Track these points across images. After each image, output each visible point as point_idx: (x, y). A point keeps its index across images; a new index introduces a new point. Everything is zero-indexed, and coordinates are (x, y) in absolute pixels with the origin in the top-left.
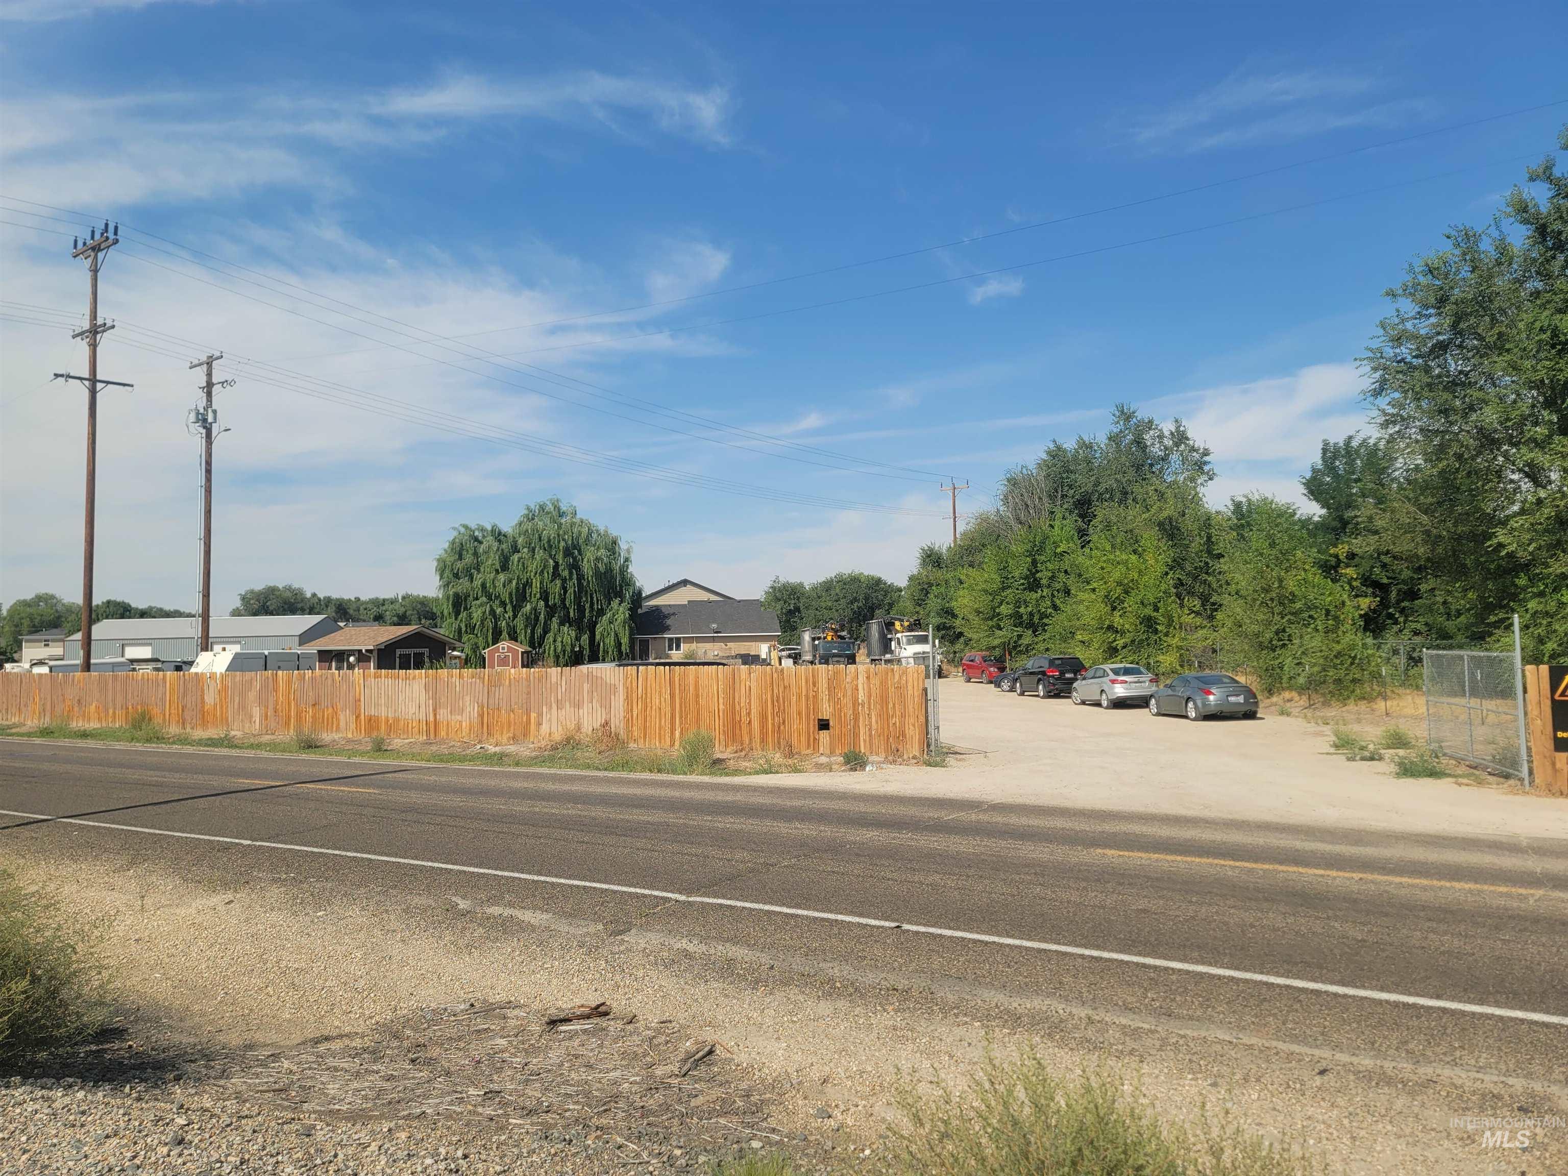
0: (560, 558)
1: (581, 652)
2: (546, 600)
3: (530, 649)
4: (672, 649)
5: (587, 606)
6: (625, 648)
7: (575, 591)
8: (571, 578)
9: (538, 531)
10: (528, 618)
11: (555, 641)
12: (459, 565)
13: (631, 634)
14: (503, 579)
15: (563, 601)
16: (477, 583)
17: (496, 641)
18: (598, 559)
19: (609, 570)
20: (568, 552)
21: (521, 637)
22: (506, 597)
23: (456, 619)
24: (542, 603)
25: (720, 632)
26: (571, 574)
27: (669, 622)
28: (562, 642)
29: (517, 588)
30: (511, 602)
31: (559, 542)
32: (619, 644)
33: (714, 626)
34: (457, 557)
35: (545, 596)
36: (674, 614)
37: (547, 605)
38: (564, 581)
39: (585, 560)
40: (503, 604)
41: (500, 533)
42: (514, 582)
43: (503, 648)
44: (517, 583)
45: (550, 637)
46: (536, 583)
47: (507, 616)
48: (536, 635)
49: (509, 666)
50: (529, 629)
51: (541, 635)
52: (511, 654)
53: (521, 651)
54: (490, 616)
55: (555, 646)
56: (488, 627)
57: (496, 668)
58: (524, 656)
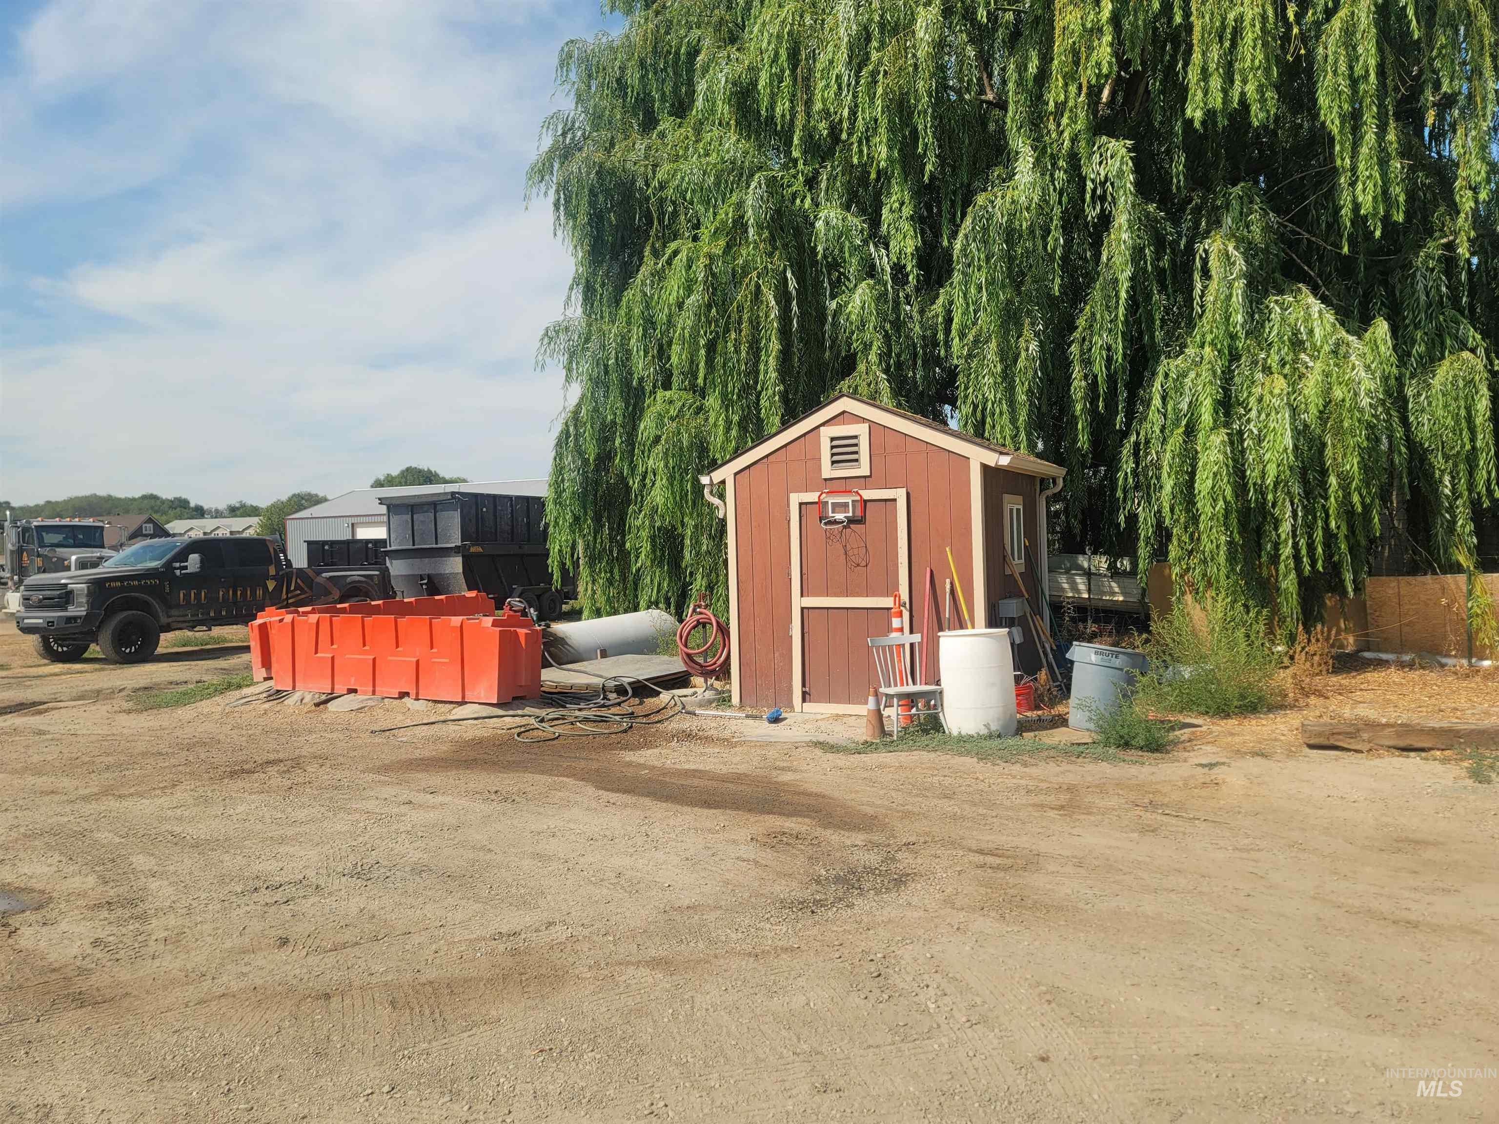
3: (1041, 465)
43: (846, 451)
47: (884, 262)
48: (1077, 372)
49: (891, 589)
50: (1027, 332)
51: (1111, 379)
52: (900, 495)
53: (985, 468)
54: (771, 255)
55: (1236, 440)
56: (755, 325)
57: (798, 602)
58: (1007, 507)
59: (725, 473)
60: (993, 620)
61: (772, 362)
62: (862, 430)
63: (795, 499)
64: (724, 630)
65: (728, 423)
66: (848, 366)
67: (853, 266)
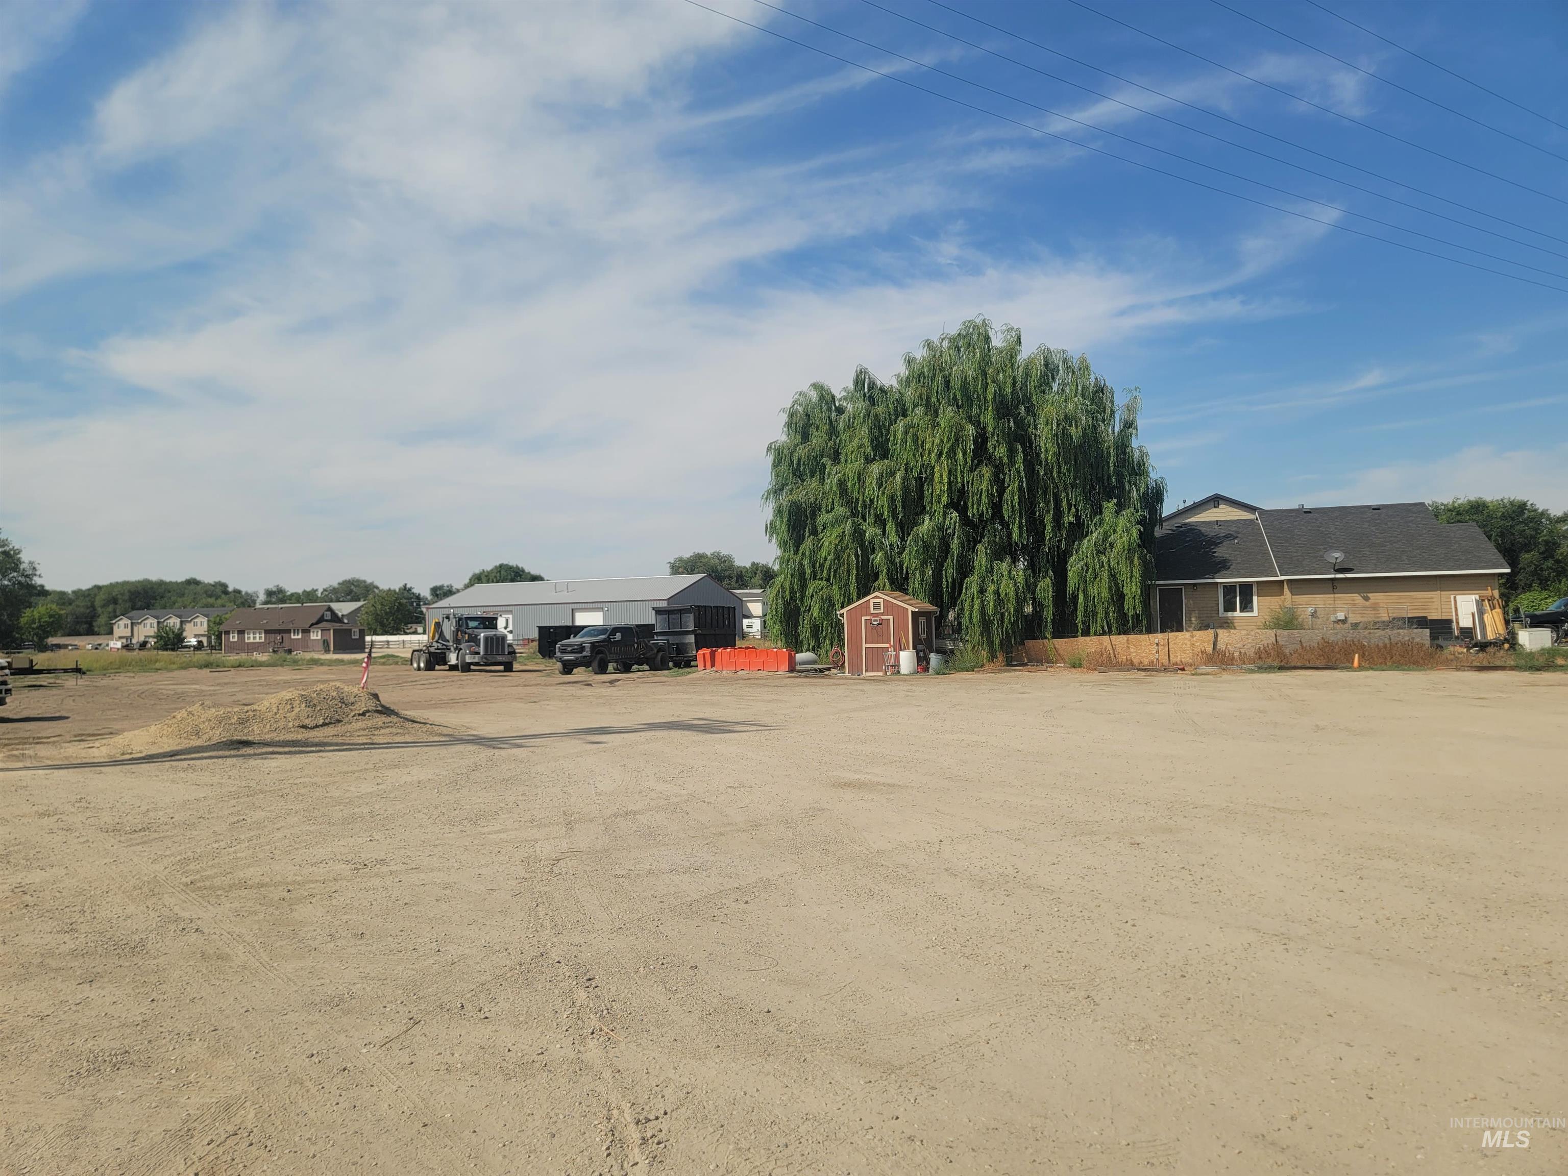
0: (988, 419)
1: (1037, 615)
2: (963, 511)
3: (932, 608)
4: (1234, 610)
5: (1048, 519)
6: (1132, 605)
7: (1020, 488)
8: (1012, 462)
9: (942, 370)
10: (926, 547)
11: (982, 591)
12: (802, 452)
13: (1146, 574)
14: (876, 471)
15: (997, 507)
16: (832, 482)
17: (864, 591)
18: (1068, 419)
19: (1092, 438)
20: (1004, 409)
21: (914, 584)
22: (883, 503)
23: (796, 552)
24: (955, 514)
25: (1350, 570)
26: (1012, 452)
27: (1221, 552)
28: (997, 593)
29: (906, 489)
30: (894, 514)
31: (985, 387)
32: (1119, 597)
33: (1337, 556)
34: (799, 437)
35: (958, 501)
36: (1228, 537)
37: (965, 521)
38: (998, 469)
39: (1041, 420)
40: (880, 521)
41: (872, 386)
42: (899, 476)
43: (877, 606)
44: (904, 479)
45: (972, 583)
46: (941, 474)
47: (886, 543)
48: (944, 580)
49: (889, 642)
50: (929, 568)
51: (954, 580)
52: (891, 618)
53: (912, 611)
54: (853, 543)
55: (982, 601)
56: (848, 565)
57: (864, 646)
58: (920, 621)
59: (844, 611)
60: (914, 647)
61: (854, 577)
62: (881, 601)
63: (863, 618)
64: (843, 655)
65: (840, 594)
66: (876, 576)
67: (877, 547)
